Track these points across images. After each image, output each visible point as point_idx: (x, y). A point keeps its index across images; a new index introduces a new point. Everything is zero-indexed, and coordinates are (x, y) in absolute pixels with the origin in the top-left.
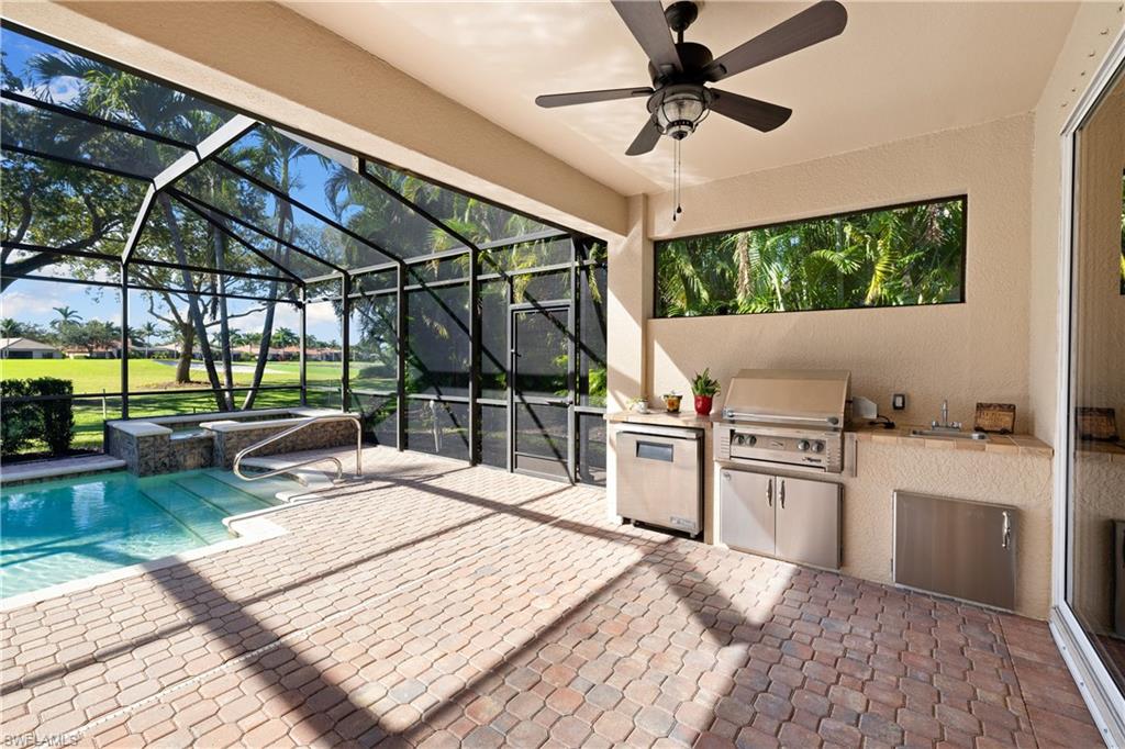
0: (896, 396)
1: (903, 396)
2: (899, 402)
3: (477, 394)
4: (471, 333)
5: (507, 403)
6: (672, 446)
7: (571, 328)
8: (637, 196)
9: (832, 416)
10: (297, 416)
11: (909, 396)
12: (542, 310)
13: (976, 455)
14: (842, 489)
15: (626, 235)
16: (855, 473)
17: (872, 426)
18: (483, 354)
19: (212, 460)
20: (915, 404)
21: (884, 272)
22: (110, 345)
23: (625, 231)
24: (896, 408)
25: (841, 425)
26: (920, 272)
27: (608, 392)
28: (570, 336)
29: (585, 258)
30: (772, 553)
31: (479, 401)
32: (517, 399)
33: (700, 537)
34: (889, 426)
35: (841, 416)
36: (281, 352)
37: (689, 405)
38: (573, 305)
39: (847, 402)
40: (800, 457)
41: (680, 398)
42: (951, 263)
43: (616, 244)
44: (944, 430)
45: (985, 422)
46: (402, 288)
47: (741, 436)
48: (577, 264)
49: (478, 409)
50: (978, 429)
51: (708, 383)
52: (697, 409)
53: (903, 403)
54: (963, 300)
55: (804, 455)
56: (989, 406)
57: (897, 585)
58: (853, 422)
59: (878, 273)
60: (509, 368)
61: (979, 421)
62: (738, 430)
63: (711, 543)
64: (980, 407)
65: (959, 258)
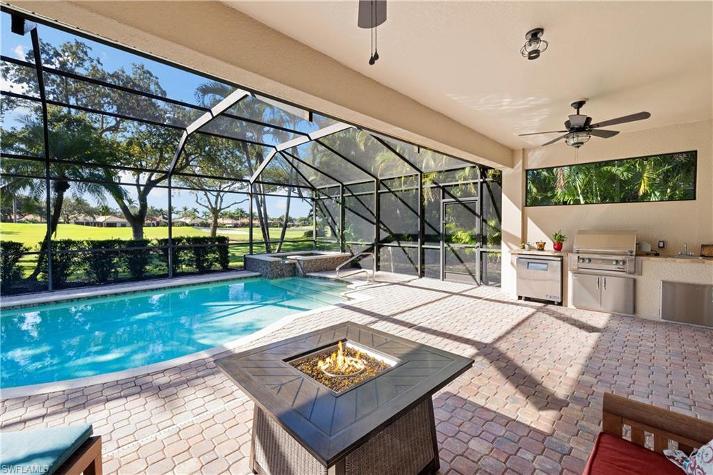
0: (660, 242)
1: (663, 242)
2: (661, 245)
3: (422, 243)
4: (419, 214)
5: (440, 247)
6: (547, 264)
7: (478, 211)
8: (519, 150)
9: (630, 249)
10: (316, 254)
11: (667, 242)
12: (460, 202)
13: (701, 265)
14: (635, 281)
15: (513, 167)
16: (641, 274)
17: (648, 254)
18: (425, 224)
19: (295, 273)
20: (670, 246)
21: (648, 178)
22: (153, 219)
23: (512, 166)
24: (659, 247)
25: (634, 253)
26: (669, 177)
27: (502, 242)
28: (478, 216)
29: (486, 177)
30: (599, 309)
31: (423, 246)
32: (445, 245)
33: (560, 304)
34: (657, 255)
35: (634, 250)
36: (239, 222)
37: (550, 247)
38: (479, 200)
39: (637, 244)
40: (614, 267)
41: (545, 243)
42: (688, 171)
43: (506, 172)
44: (685, 255)
45: (706, 252)
46: (377, 191)
47: (583, 259)
48: (482, 180)
49: (423, 250)
50: (702, 256)
51: (561, 236)
52: (554, 248)
53: (664, 245)
54: (695, 199)
55: (617, 266)
56: (707, 246)
57: (662, 320)
58: (640, 252)
59: (645, 178)
60: (441, 232)
61: (703, 252)
62: (581, 256)
63: (567, 306)
64: (703, 246)
65: (693, 168)
